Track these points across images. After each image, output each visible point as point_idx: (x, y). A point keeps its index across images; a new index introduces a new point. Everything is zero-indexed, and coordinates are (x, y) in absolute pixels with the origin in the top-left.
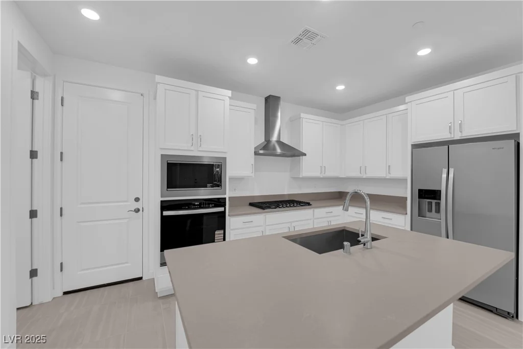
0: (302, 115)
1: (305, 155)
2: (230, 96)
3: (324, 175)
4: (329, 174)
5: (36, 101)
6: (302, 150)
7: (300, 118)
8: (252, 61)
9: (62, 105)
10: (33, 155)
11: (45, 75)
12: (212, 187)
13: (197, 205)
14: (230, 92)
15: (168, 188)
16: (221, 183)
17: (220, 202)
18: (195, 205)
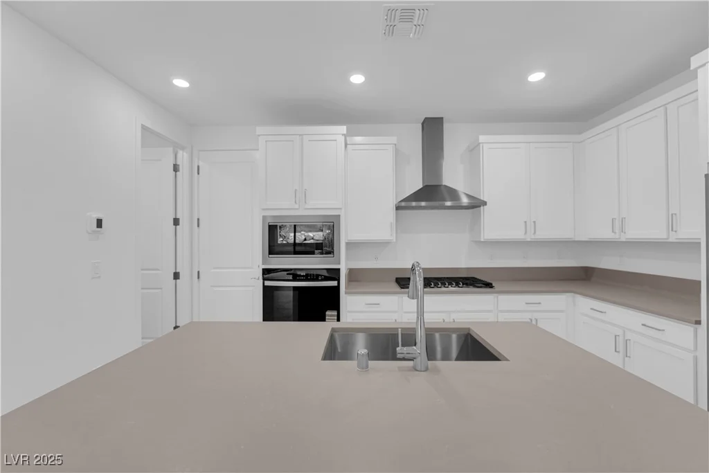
0: (482, 138)
1: (485, 203)
2: (345, 132)
3: (533, 237)
4: (543, 234)
5: (178, 173)
6: (480, 195)
7: (480, 143)
8: (357, 79)
9: (198, 174)
10: (176, 222)
11: (183, 148)
12: (322, 253)
13: (303, 276)
14: (345, 127)
15: (269, 254)
16: (333, 249)
17: (334, 274)
18: (300, 276)
